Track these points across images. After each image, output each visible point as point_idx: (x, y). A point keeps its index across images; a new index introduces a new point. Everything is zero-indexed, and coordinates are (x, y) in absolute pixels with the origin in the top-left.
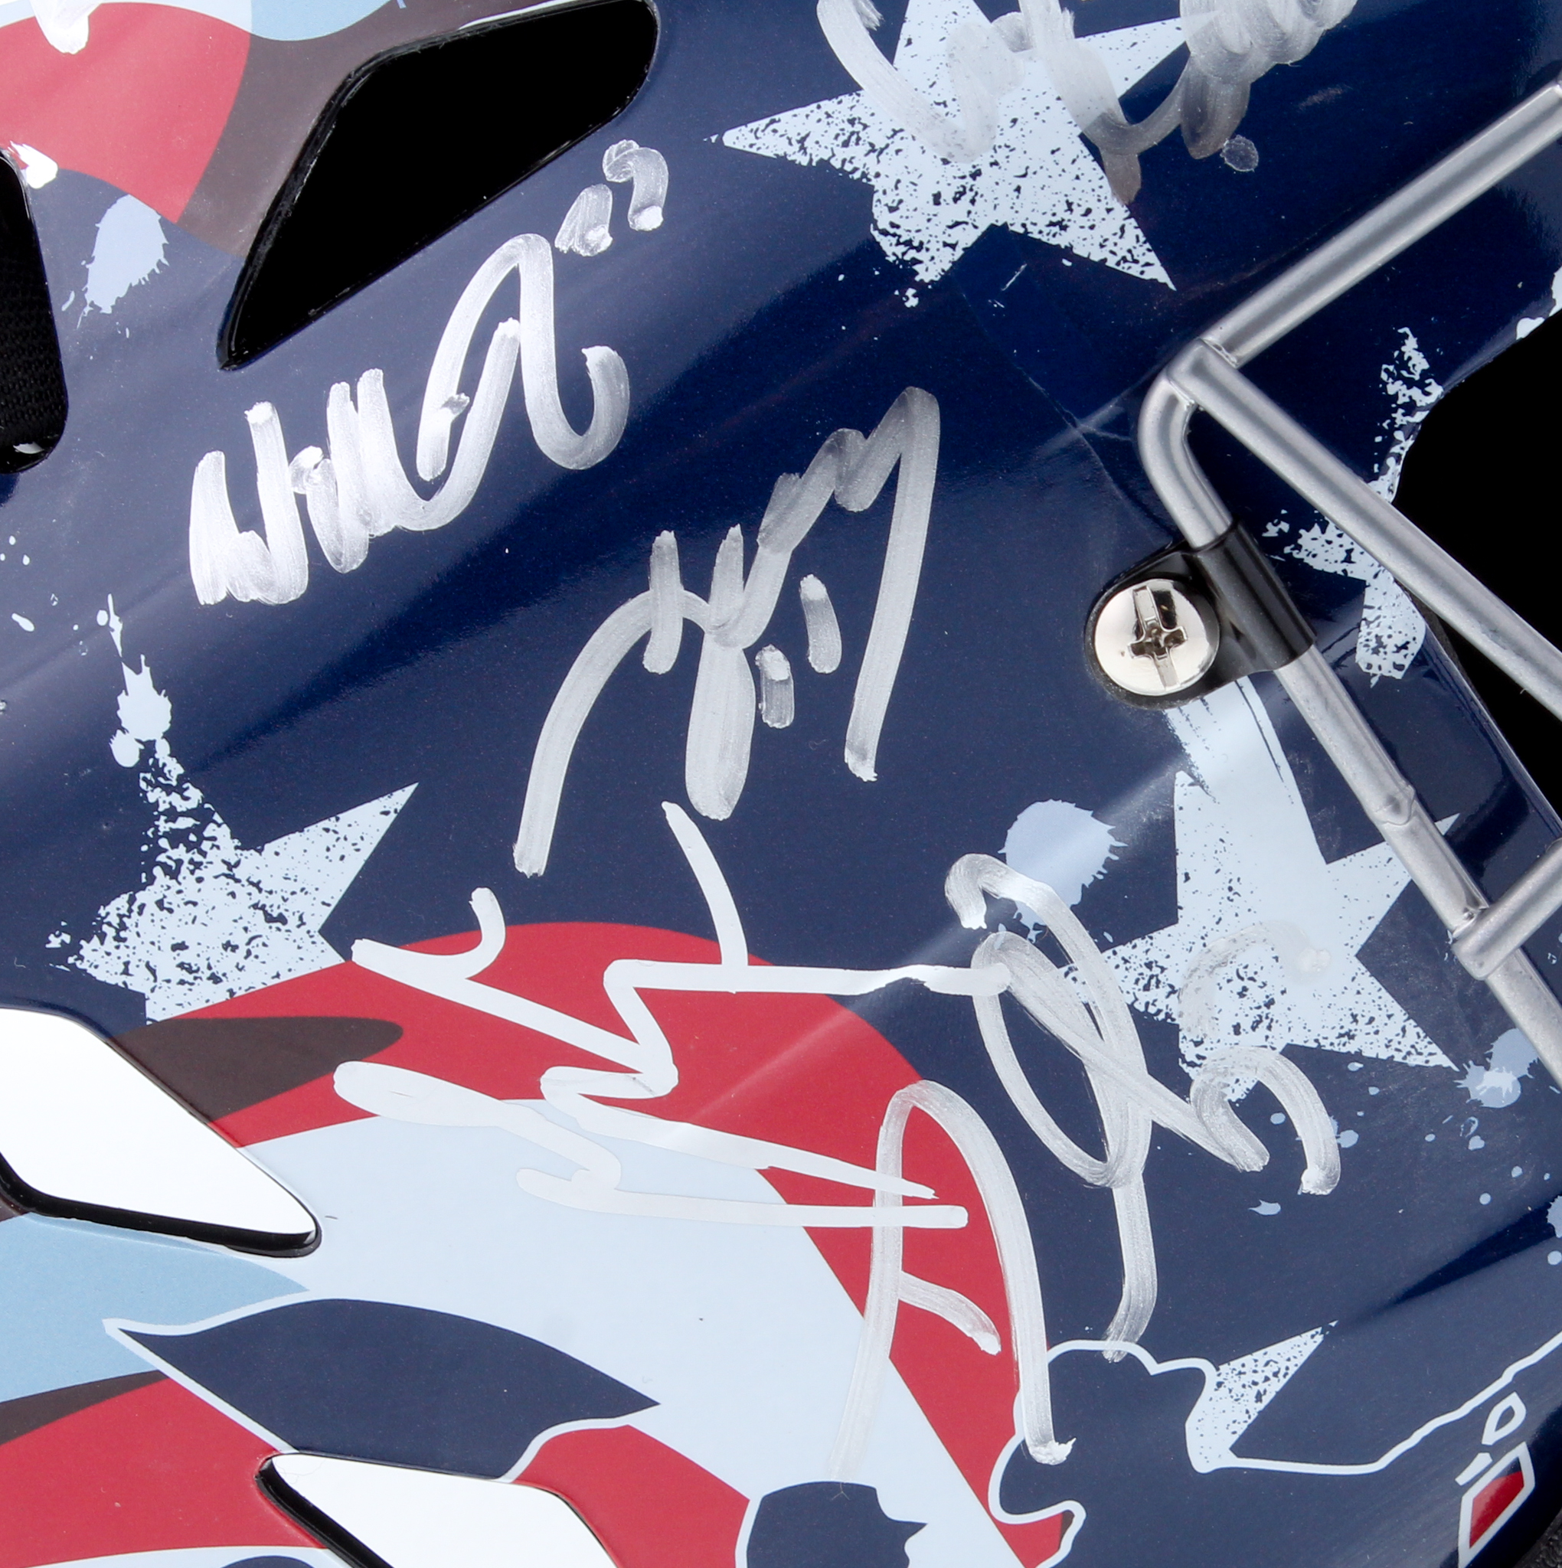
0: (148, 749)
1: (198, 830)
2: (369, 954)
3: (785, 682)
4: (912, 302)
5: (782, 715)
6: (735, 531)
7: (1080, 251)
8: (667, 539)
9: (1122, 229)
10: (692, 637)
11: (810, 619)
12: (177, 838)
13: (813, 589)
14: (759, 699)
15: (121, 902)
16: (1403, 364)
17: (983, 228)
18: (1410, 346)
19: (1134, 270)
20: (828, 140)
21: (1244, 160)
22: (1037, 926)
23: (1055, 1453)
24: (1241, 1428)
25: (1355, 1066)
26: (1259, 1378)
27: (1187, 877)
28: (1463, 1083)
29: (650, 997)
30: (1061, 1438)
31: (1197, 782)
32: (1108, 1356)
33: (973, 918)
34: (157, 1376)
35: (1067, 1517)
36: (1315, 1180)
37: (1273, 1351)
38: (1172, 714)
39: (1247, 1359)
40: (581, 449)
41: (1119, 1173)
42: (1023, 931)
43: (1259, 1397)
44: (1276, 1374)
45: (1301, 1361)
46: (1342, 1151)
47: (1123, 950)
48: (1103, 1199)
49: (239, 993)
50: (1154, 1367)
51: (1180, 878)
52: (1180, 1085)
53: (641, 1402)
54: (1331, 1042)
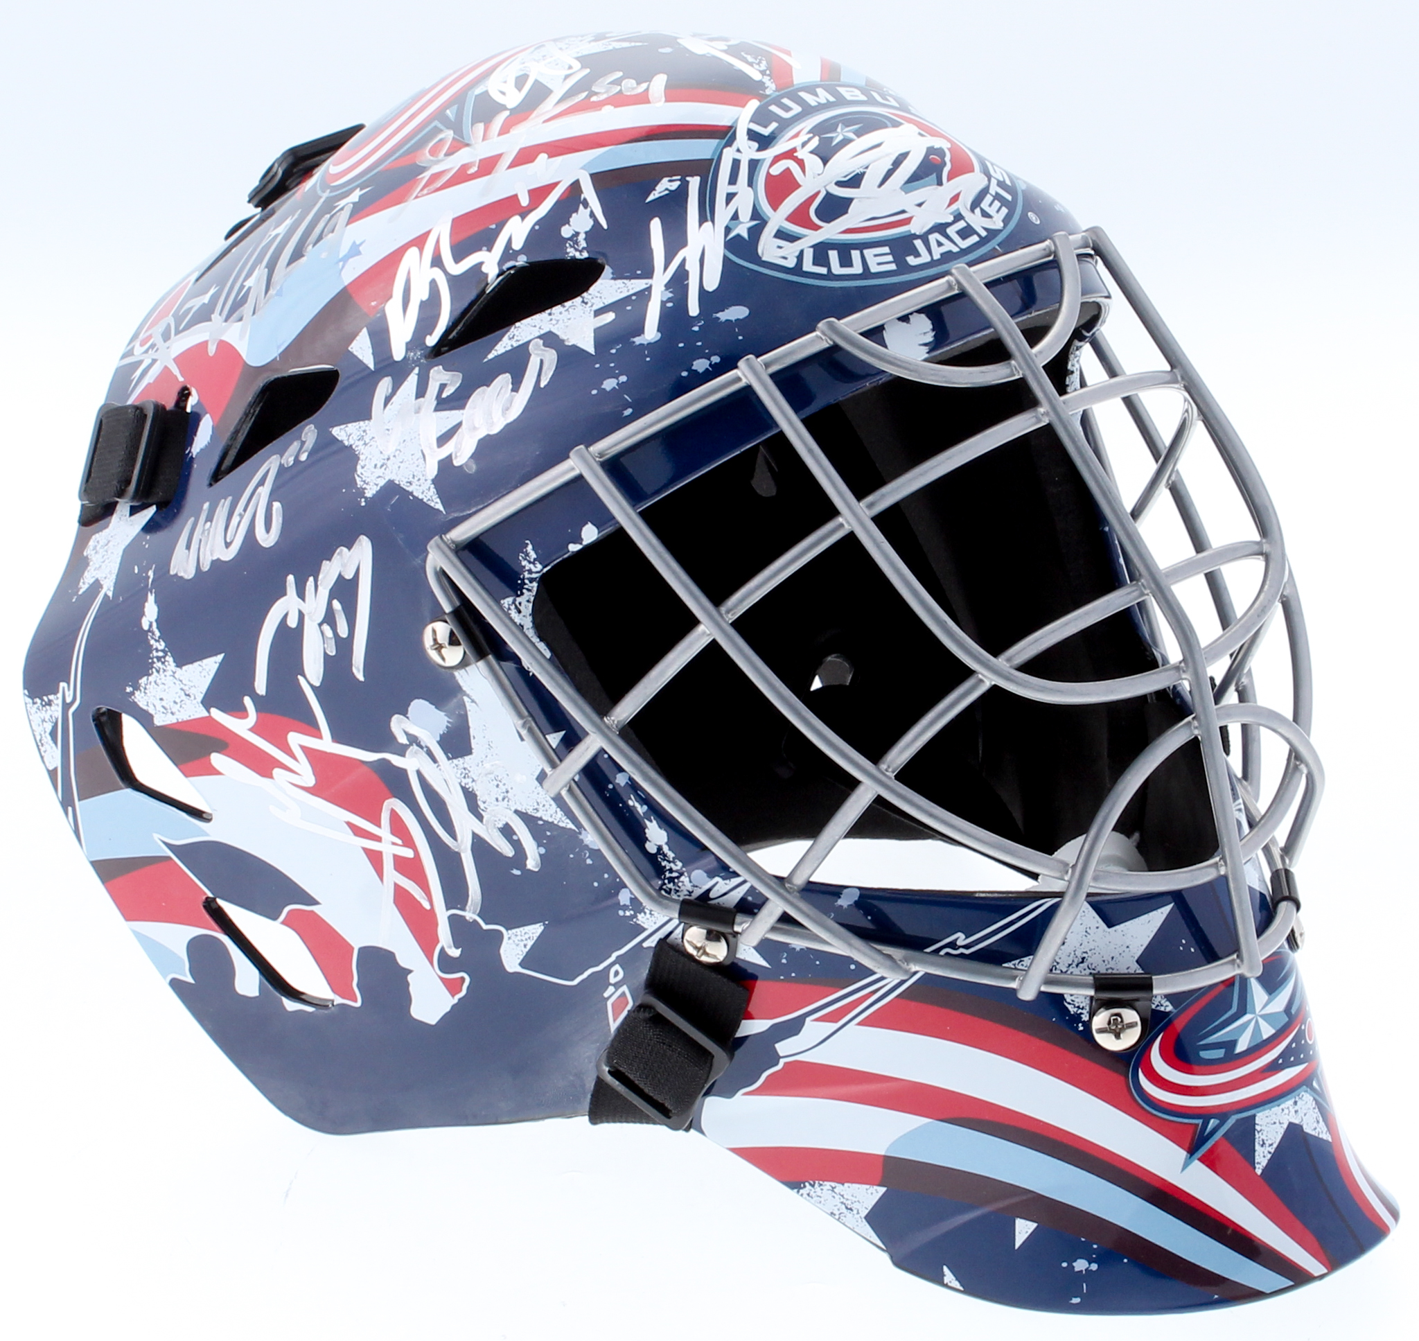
0: (151, 625)
1: (164, 657)
2: (216, 714)
3: (331, 638)
4: (363, 504)
5: (332, 652)
6: (311, 579)
7: (415, 494)
8: (291, 578)
9: (429, 488)
10: (301, 616)
11: (337, 616)
12: (159, 659)
13: (337, 605)
14: (324, 643)
15: (145, 678)
16: (527, 554)
17: (387, 480)
18: (530, 548)
19: (432, 504)
20: (355, 438)
21: (470, 469)
22: (427, 747)
23: (455, 953)
24: (521, 957)
25: (541, 822)
26: (524, 939)
27: (474, 738)
28: (581, 837)
29: (303, 748)
30: (457, 948)
31: (473, 701)
32: (467, 918)
33: (403, 739)
34: (169, 858)
35: (463, 979)
36: (532, 863)
37: (527, 928)
38: (456, 673)
39: (517, 930)
40: (266, 540)
41: (462, 847)
42: (422, 747)
43: (525, 946)
44: (529, 938)
45: (538, 934)
46: (541, 856)
47: (455, 761)
48: (457, 856)
49: (180, 720)
50: (485, 927)
51: (472, 738)
52: (480, 817)
53: (315, 903)
54: (531, 812)
